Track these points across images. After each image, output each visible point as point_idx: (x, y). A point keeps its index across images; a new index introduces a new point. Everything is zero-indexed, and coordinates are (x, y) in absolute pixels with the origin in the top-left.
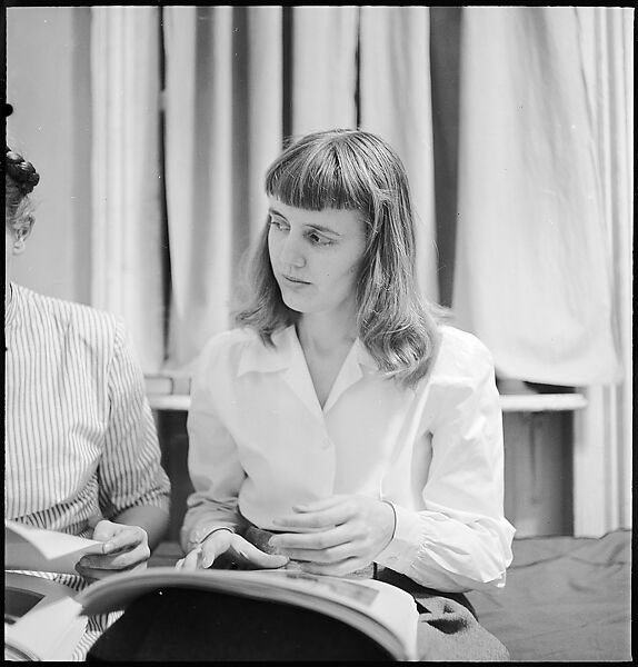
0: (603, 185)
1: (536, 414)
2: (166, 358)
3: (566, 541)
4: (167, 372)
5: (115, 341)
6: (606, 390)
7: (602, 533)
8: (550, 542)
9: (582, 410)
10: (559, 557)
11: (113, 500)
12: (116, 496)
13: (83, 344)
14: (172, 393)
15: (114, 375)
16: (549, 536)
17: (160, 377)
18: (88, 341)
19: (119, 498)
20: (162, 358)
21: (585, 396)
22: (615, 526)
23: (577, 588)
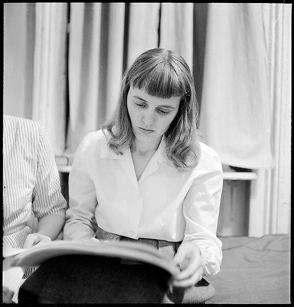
0: (270, 77)
1: (234, 181)
2: (66, 148)
3: (245, 239)
4: (66, 155)
5: (39, 135)
6: (267, 171)
7: (260, 235)
8: (237, 239)
9: (255, 180)
10: (241, 246)
14: (67, 165)
15: (39, 151)
16: (237, 237)
17: (62, 157)
20: (64, 148)
21: (257, 174)
22: (267, 233)
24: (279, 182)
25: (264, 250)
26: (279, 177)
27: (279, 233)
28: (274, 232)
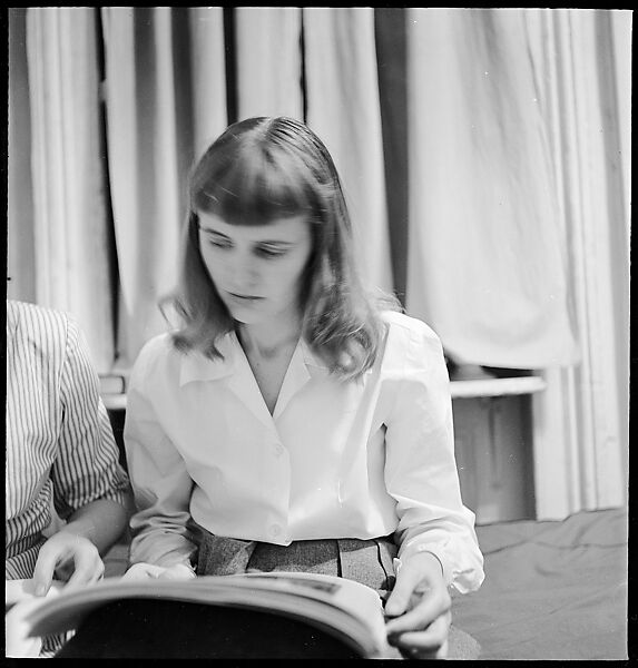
0: (554, 166)
1: (494, 398)
2: (116, 356)
3: (529, 525)
4: (118, 371)
5: (67, 343)
6: (564, 372)
7: (564, 516)
8: (514, 526)
9: (540, 393)
10: (523, 542)
11: (70, 503)
12: (73, 499)
13: (32, 347)
14: (123, 392)
15: (66, 377)
16: (511, 522)
17: (110, 376)
18: (38, 344)
19: (76, 501)
20: (111, 356)
21: (544, 379)
22: (577, 507)
23: (544, 573)
24: (592, 393)
25: (575, 546)
26: (591, 382)
27: (602, 505)
28: (592, 505)
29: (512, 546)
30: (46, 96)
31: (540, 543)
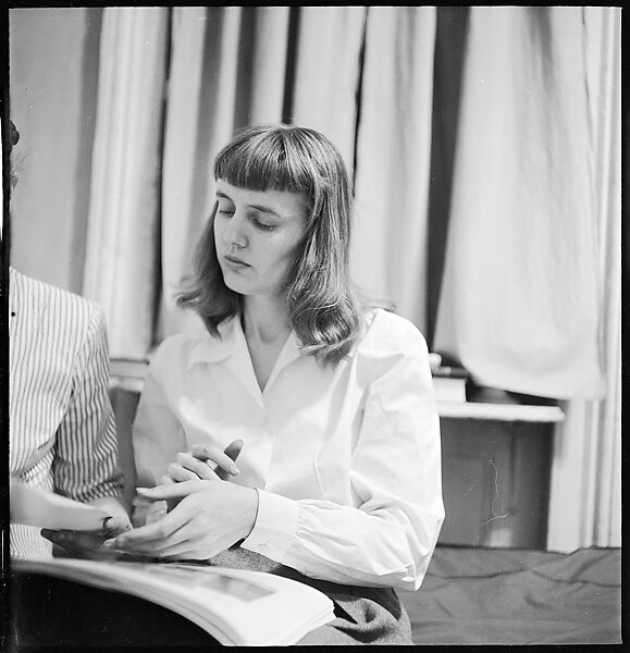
5: (89, 327)
8: (516, 555)
9: (562, 423)
10: (522, 570)
23: (533, 604)
25: (572, 582)
29: (507, 573)
30: (114, 91)
31: (537, 573)
